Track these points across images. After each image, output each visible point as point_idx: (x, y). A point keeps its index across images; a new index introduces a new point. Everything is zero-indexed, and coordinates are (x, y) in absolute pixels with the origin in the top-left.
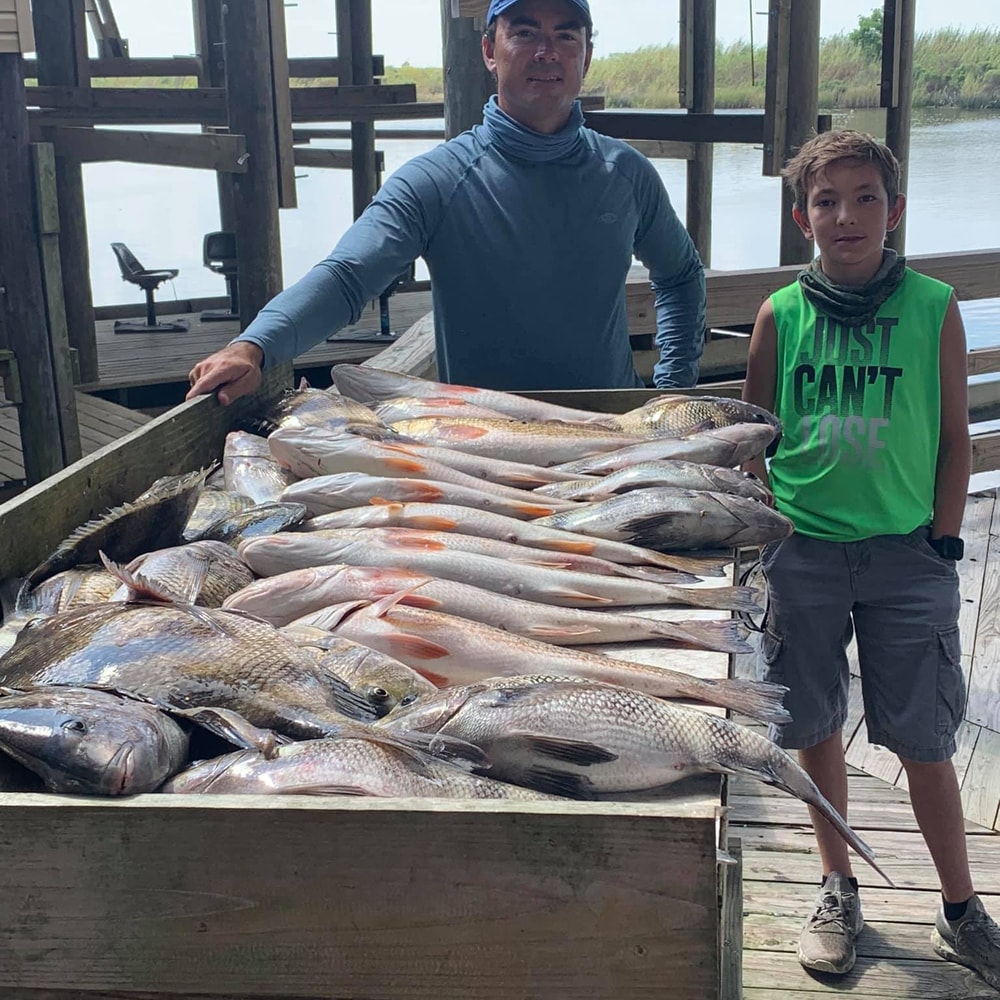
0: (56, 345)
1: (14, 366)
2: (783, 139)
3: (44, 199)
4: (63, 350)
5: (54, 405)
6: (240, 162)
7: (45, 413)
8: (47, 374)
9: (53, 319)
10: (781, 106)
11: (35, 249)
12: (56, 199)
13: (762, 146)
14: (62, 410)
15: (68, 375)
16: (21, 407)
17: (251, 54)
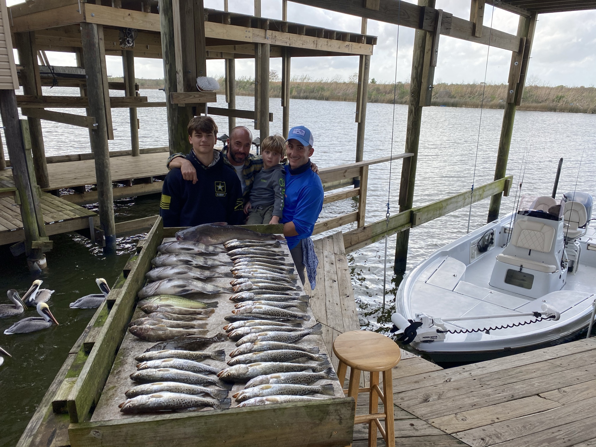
0: (32, 185)
1: (17, 193)
2: (259, 119)
3: (25, 138)
4: (35, 187)
5: (33, 205)
6: (94, 125)
7: (29, 207)
8: (29, 195)
9: (31, 177)
10: (259, 110)
11: (23, 154)
12: (30, 138)
13: (254, 120)
14: (36, 206)
15: (37, 194)
16: (21, 205)
17: (97, 92)
